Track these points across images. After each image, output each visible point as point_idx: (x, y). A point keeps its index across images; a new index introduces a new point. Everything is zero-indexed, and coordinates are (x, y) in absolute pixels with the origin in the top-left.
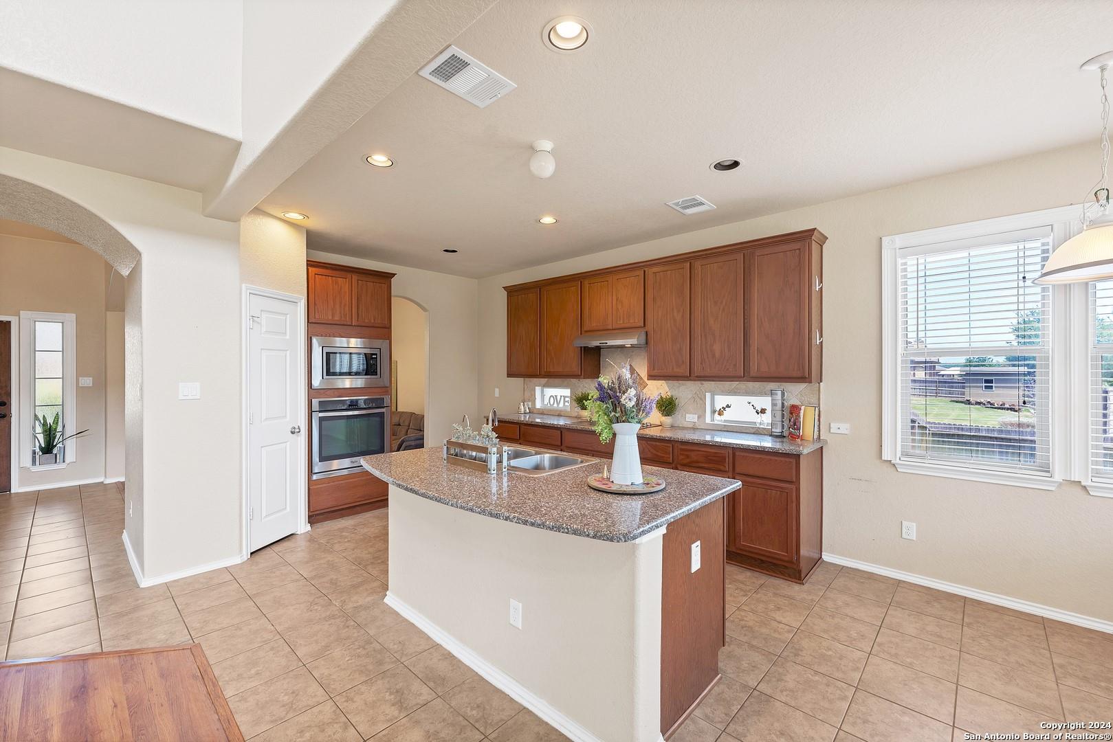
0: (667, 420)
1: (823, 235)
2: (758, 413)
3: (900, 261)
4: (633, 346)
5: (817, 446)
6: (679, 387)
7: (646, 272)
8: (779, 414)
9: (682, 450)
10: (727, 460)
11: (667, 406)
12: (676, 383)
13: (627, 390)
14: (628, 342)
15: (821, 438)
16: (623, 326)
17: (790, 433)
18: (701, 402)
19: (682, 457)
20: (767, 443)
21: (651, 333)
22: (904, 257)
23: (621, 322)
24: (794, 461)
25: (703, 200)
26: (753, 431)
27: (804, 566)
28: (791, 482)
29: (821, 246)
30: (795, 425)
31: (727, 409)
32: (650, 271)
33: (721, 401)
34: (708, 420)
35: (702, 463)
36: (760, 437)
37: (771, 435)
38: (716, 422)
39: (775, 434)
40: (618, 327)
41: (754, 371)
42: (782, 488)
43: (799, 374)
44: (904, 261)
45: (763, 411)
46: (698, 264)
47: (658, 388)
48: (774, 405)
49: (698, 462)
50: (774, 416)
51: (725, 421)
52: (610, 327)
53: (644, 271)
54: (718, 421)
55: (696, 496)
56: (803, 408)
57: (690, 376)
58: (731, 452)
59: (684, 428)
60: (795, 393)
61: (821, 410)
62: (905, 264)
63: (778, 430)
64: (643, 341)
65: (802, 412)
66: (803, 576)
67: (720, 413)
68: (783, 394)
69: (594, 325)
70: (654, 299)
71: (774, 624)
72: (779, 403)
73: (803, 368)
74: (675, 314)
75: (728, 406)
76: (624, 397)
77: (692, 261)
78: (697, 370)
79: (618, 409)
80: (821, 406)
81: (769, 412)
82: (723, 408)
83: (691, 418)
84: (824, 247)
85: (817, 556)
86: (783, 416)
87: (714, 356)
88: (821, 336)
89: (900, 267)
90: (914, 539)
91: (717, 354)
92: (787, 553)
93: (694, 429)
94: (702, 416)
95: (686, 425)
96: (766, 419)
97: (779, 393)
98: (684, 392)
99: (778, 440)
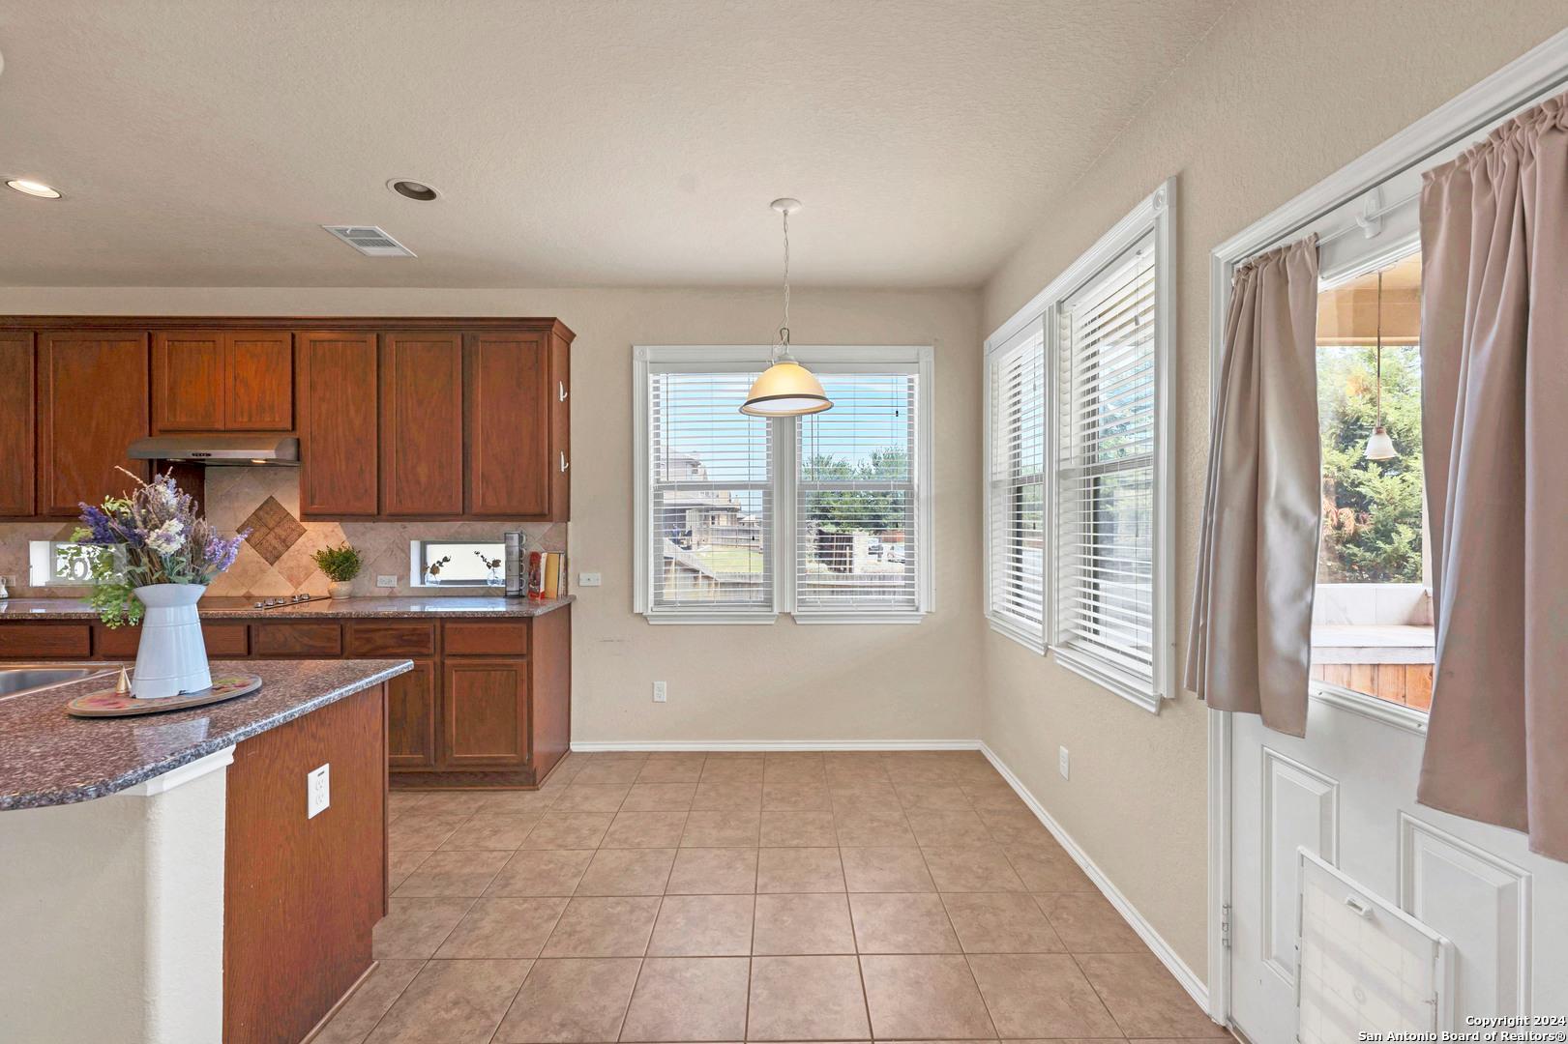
0: (342, 588)
1: (566, 328)
2: (489, 567)
3: (651, 377)
4: (270, 464)
5: (564, 602)
6: (363, 534)
7: (297, 337)
8: (515, 566)
9: (356, 631)
10: (432, 637)
11: (341, 565)
12: (359, 526)
13: (162, 523)
14: (260, 455)
15: (569, 594)
16: (248, 426)
17: (531, 591)
18: (403, 555)
19: (357, 643)
20: (500, 607)
21: (306, 445)
22: (656, 372)
23: (246, 419)
24: (524, 627)
25: (391, 238)
26: (482, 592)
27: (538, 764)
28: (520, 656)
29: (568, 345)
30: (535, 579)
31: (444, 564)
32: (304, 338)
33: (435, 553)
34: (415, 581)
35: (393, 647)
36: (492, 600)
37: (506, 596)
38: (428, 585)
39: (512, 593)
40: (236, 426)
41: (477, 505)
42: (511, 665)
43: (537, 510)
44: (657, 378)
45: (496, 563)
46: (390, 338)
47: (326, 536)
48: (508, 553)
49: (387, 647)
50: (508, 568)
51: (443, 582)
52: (220, 426)
53: (293, 336)
54: (432, 582)
55: (312, 691)
56: (544, 555)
57: (378, 515)
58: (438, 624)
59: (372, 598)
60: (537, 535)
61: (569, 557)
62: (657, 382)
63: (514, 588)
64: (289, 453)
65: (543, 561)
66: (538, 777)
67: (435, 570)
68: (521, 539)
69: (182, 420)
70: (312, 387)
71: (485, 855)
72: (516, 550)
73: (542, 501)
74: (352, 413)
75: (446, 559)
76: (153, 535)
77: (382, 333)
78: (390, 504)
79: (145, 560)
80: (569, 552)
81: (503, 564)
82: (438, 562)
83: (386, 581)
84: (572, 345)
85: (561, 748)
86: (521, 568)
87: (418, 483)
88: (568, 460)
89: (651, 385)
90: (665, 700)
91: (423, 479)
92: (515, 752)
93: (392, 597)
94: (405, 576)
95: (377, 592)
96: (501, 573)
97: (516, 537)
98: (372, 540)
99: (516, 601)
